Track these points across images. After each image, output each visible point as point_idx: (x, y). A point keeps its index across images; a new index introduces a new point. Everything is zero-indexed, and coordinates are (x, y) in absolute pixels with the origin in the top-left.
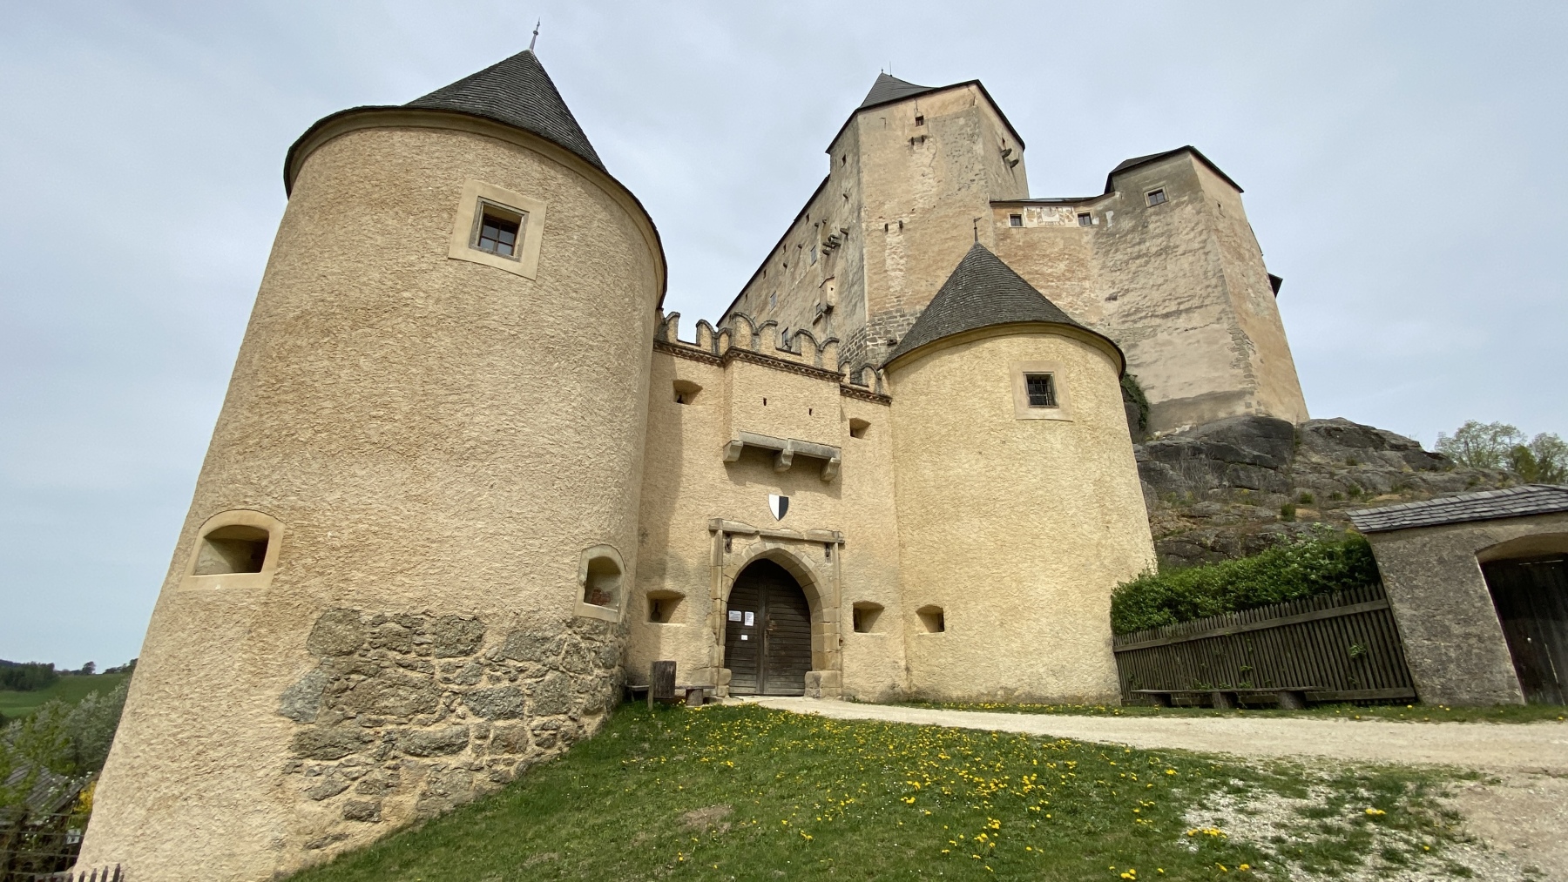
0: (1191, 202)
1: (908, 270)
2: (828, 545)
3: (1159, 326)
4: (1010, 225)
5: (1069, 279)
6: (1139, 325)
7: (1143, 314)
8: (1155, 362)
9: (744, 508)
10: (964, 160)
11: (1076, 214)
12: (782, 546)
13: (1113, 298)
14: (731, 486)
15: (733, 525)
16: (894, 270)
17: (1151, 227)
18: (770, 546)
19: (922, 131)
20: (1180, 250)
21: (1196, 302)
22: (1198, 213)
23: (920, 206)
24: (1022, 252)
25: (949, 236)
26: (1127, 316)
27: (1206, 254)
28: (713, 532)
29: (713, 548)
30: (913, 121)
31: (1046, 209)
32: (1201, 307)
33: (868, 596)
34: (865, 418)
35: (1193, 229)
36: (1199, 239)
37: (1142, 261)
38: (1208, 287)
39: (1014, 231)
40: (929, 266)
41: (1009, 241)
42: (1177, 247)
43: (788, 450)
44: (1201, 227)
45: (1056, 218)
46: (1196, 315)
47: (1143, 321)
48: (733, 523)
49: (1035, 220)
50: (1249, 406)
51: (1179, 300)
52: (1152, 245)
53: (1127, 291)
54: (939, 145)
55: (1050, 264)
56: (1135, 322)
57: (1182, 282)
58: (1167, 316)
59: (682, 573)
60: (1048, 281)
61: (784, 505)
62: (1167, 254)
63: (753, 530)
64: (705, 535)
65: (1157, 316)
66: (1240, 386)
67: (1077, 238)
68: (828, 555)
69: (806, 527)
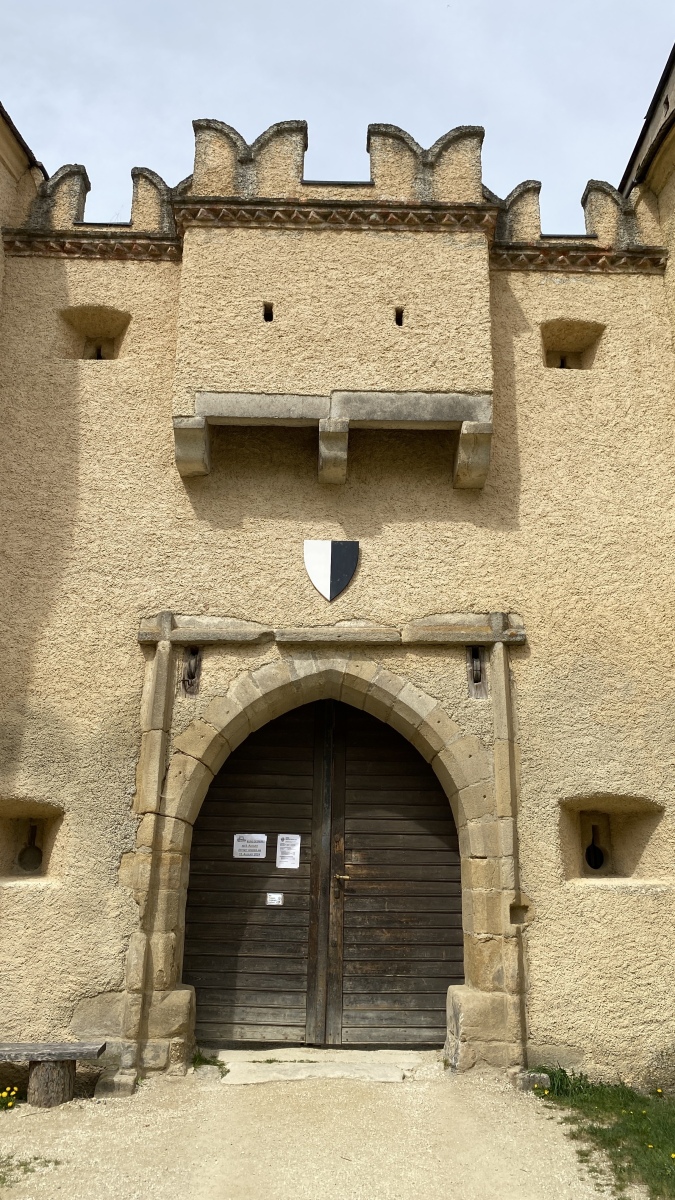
2: (477, 651)
9: (237, 581)
12: (340, 664)
14: (201, 531)
15: (208, 625)
28: (149, 646)
29: (149, 686)
33: (607, 779)
34: (587, 314)
43: (335, 420)
48: (205, 620)
59: (60, 754)
61: (345, 563)
63: (253, 630)
64: (128, 656)
68: (477, 678)
69: (412, 610)
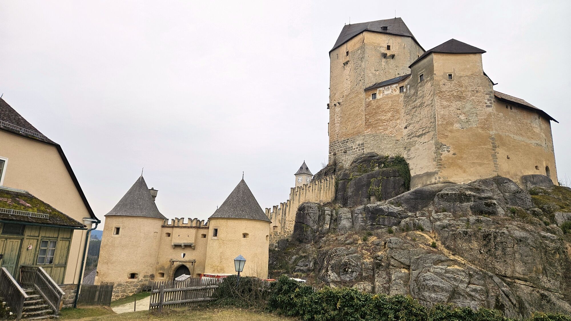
0: (430, 80)
1: (341, 122)
2: (192, 262)
3: (416, 141)
4: (371, 99)
5: (391, 120)
6: (411, 140)
7: (413, 135)
8: (414, 157)
9: (176, 257)
10: (358, 71)
11: (398, 88)
13: (406, 128)
14: (173, 252)
15: (174, 260)
16: (337, 123)
17: (419, 93)
18: (181, 263)
19: (348, 59)
20: (425, 104)
21: (427, 130)
22: (432, 86)
23: (345, 94)
24: (375, 111)
25: (352, 107)
26: (409, 136)
27: (432, 106)
28: (170, 262)
29: (170, 265)
30: (346, 54)
31: (386, 87)
32: (428, 132)
33: (200, 273)
34: (205, 233)
35: (430, 94)
36: (431, 99)
37: (414, 110)
38: (431, 122)
39: (373, 101)
40: (346, 121)
41: (370, 107)
42: (424, 103)
43: (183, 245)
44: (432, 93)
45: (389, 92)
46: (426, 136)
47: (413, 138)
49: (381, 94)
50: (436, 179)
51: (423, 129)
52: (418, 102)
53: (410, 124)
54: (352, 65)
55: (385, 114)
56: (411, 139)
57: (424, 120)
58: (419, 136)
60: (384, 123)
61: (184, 255)
62: (422, 107)
63: (177, 260)
65: (416, 136)
66: (435, 170)
67: (397, 99)
68: (192, 264)
69: (188, 259)
